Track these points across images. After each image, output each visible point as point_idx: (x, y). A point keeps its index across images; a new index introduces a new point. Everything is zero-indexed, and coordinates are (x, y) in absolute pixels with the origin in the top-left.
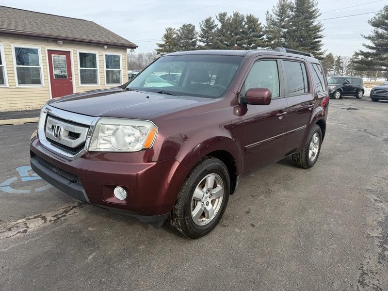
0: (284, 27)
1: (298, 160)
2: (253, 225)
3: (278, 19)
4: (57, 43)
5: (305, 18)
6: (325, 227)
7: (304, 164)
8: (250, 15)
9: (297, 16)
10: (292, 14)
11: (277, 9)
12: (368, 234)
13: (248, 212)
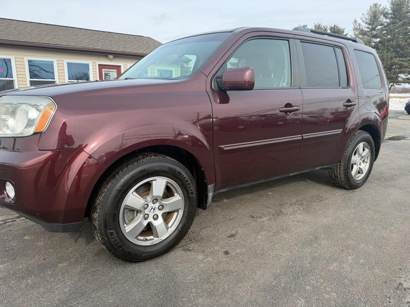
0: (375, 36)
1: (335, 177)
2: (227, 253)
3: (368, 28)
4: (108, 57)
5: (404, 24)
6: (334, 266)
7: (344, 184)
8: (335, 26)
9: (393, 23)
10: (385, 21)
11: (367, 16)
12: (400, 284)
13: (232, 236)
